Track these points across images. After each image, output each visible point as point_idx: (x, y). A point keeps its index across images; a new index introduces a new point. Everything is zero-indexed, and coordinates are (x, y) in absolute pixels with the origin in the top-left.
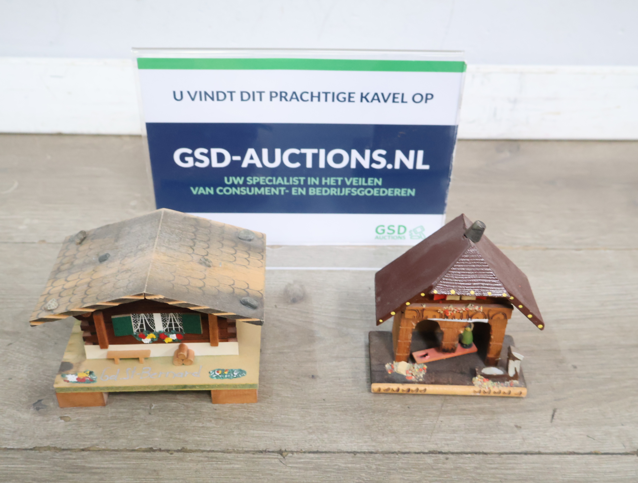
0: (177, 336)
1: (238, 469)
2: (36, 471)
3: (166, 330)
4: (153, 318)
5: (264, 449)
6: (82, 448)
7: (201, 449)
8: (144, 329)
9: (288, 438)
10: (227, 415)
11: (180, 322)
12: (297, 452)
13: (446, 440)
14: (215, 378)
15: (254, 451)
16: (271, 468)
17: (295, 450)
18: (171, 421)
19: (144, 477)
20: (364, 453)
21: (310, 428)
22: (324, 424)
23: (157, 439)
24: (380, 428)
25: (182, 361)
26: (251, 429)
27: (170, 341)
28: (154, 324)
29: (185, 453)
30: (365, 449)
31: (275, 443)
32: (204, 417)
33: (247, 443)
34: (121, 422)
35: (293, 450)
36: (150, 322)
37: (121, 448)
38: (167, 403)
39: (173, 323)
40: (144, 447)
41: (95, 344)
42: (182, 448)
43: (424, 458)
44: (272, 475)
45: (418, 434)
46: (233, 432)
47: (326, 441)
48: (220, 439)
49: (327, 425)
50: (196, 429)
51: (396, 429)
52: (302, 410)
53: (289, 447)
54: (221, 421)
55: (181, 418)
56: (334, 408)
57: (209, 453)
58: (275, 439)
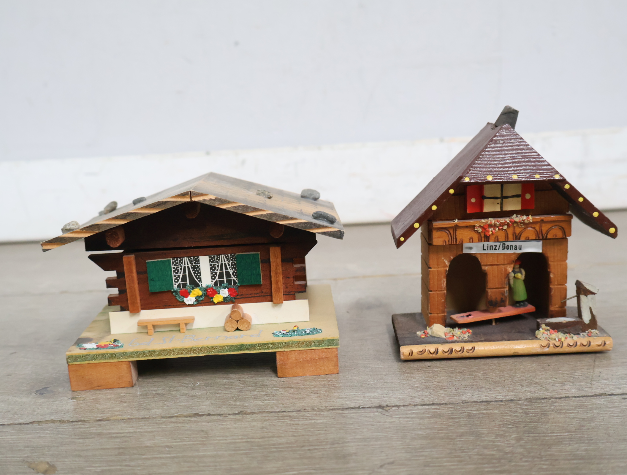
0: (229, 291)
1: (321, 423)
2: (31, 440)
3: (216, 284)
4: (199, 265)
5: (357, 406)
6: (98, 419)
7: (267, 411)
8: (187, 283)
9: (389, 396)
11: (234, 270)
12: (404, 406)
13: (614, 385)
14: (281, 336)
15: (343, 408)
16: (371, 420)
17: (402, 405)
18: (223, 393)
19: (187, 436)
20: (501, 401)
21: (417, 387)
22: (435, 383)
23: (204, 407)
24: (515, 382)
25: (236, 322)
26: (334, 393)
27: (221, 299)
28: (200, 275)
29: (245, 415)
30: (500, 397)
31: (371, 401)
32: (268, 388)
33: (332, 403)
34: (153, 397)
35: (398, 405)
36: (195, 271)
37: (154, 416)
38: (216, 381)
39: (224, 271)
40: (185, 413)
41: (123, 309)
42: (239, 412)
43: (590, 400)
44: (373, 425)
45: (573, 383)
46: (310, 396)
47: (443, 395)
48: (292, 402)
49: (440, 384)
50: (257, 397)
51: (538, 381)
52: (402, 375)
53: (392, 402)
54: (292, 389)
55: (236, 390)
56: (445, 371)
57: (279, 414)
58: (370, 398)
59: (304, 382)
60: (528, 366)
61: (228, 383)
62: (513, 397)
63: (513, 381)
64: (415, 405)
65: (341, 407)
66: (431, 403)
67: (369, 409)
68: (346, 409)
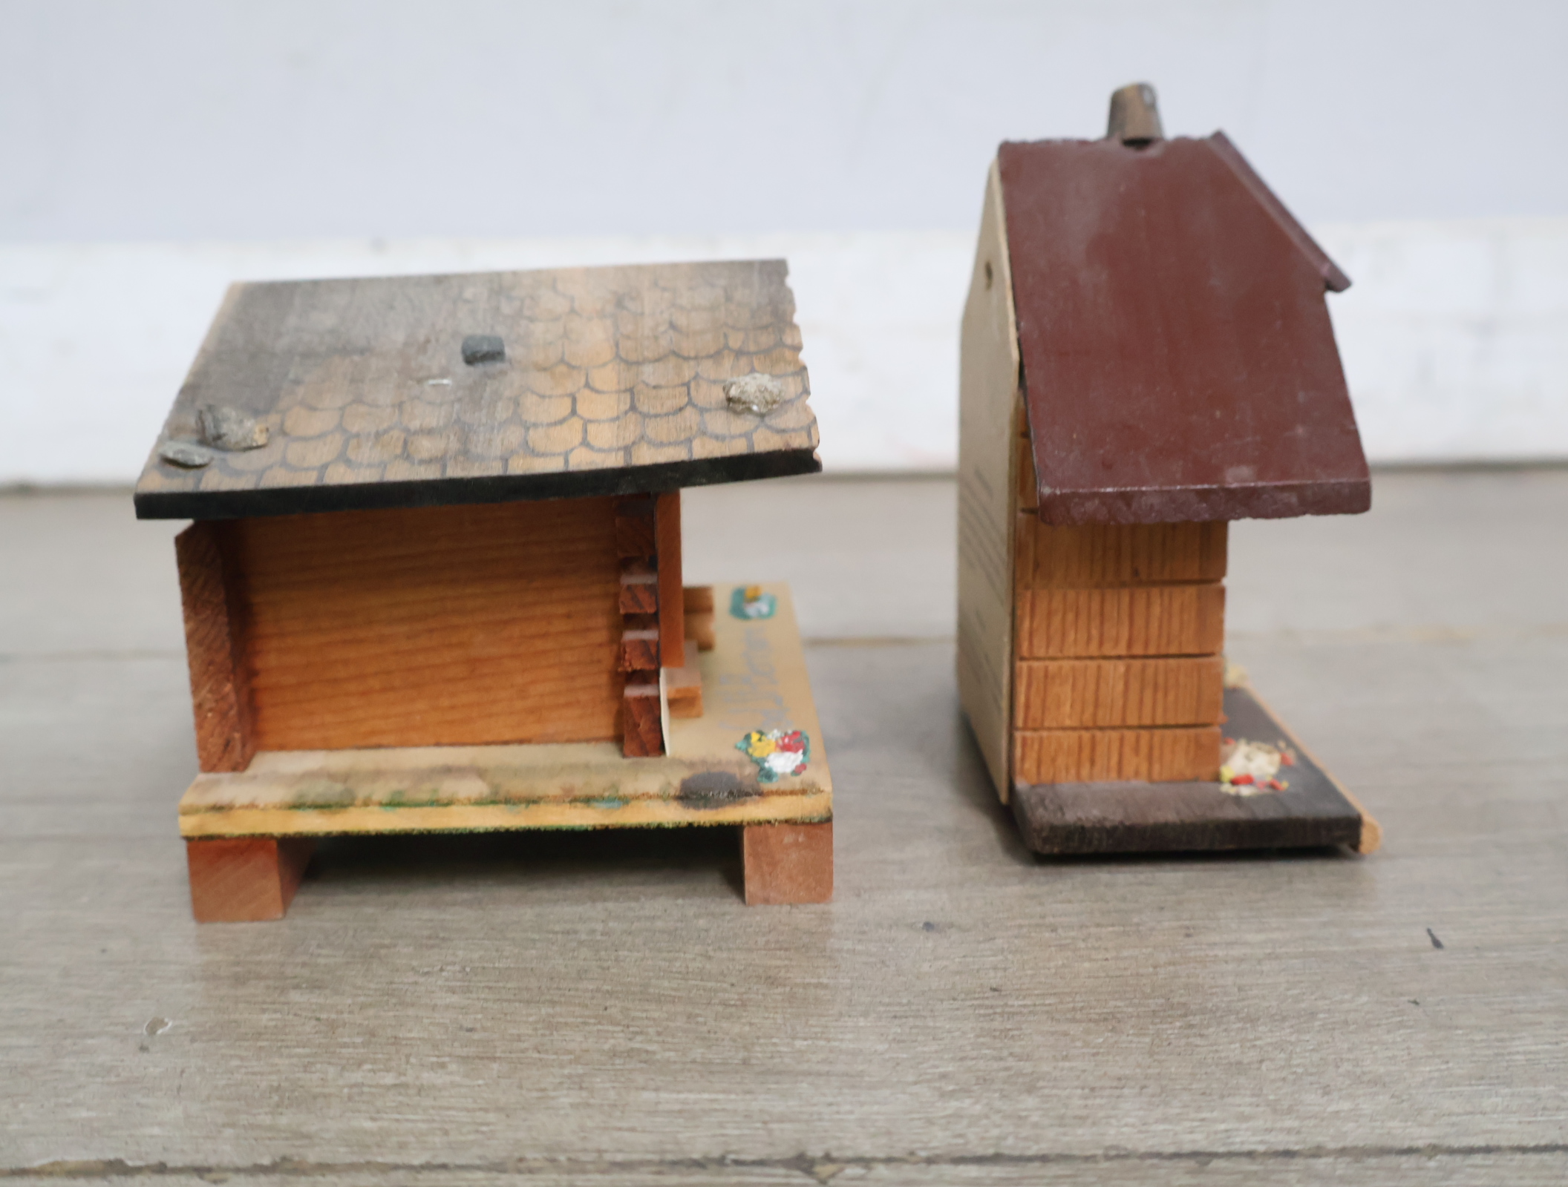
5: (716, 1153)
7: (380, 1159)
9: (838, 1113)
10: (525, 1045)
12: (889, 1160)
15: (661, 1162)
17: (881, 1155)
18: (243, 1070)
20: (1250, 1155)
21: (944, 1076)
23: (156, 1131)
24: (1300, 1070)
26: (643, 1089)
29: (292, 1178)
30: (1246, 1139)
31: (770, 1132)
32: (408, 1056)
33: (626, 1134)
35: (868, 1155)
40: (75, 1156)
42: (278, 1159)
45: (1509, 1085)
46: (553, 1098)
47: (1035, 1118)
48: (482, 1124)
49: (1027, 1067)
50: (362, 1093)
51: (1382, 1070)
52: (897, 1022)
53: (847, 1143)
54: (495, 1066)
55: (295, 1060)
56: (1047, 1012)
57: (420, 1177)
58: (767, 1118)
59: (543, 1035)
60: (1342, 1002)
61: (276, 1027)
62: (1293, 1138)
63: (1290, 1066)
64: (930, 1161)
65: (656, 1157)
66: (991, 1151)
67: (757, 1170)
68: (674, 1164)
